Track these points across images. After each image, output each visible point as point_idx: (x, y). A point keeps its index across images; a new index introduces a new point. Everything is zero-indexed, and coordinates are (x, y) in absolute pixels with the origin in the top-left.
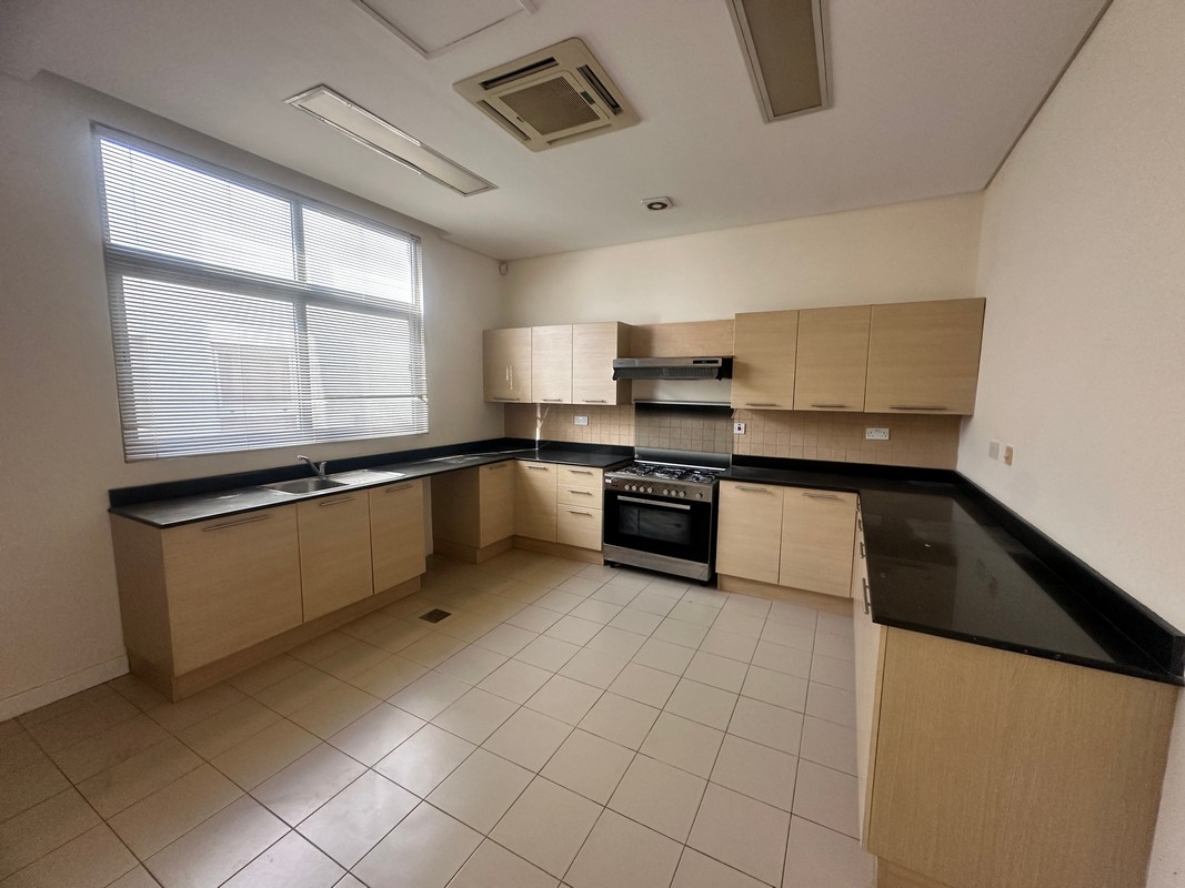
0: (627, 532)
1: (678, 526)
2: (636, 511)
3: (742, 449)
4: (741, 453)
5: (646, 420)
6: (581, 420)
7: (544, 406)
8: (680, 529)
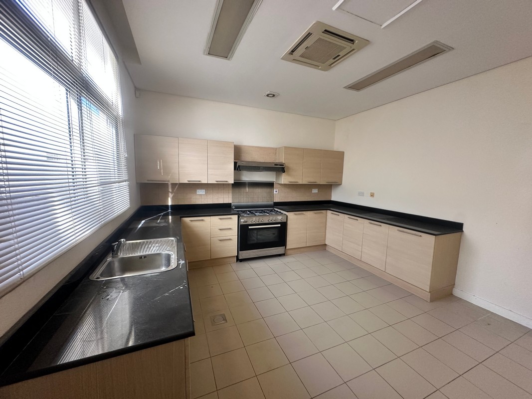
0: (252, 242)
1: (274, 234)
2: (256, 232)
3: (276, 200)
4: (276, 201)
5: (237, 190)
6: (201, 192)
7: (174, 185)
8: (275, 235)
